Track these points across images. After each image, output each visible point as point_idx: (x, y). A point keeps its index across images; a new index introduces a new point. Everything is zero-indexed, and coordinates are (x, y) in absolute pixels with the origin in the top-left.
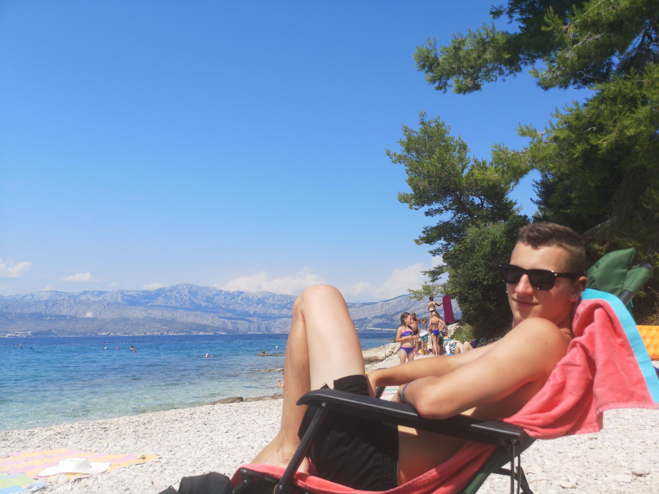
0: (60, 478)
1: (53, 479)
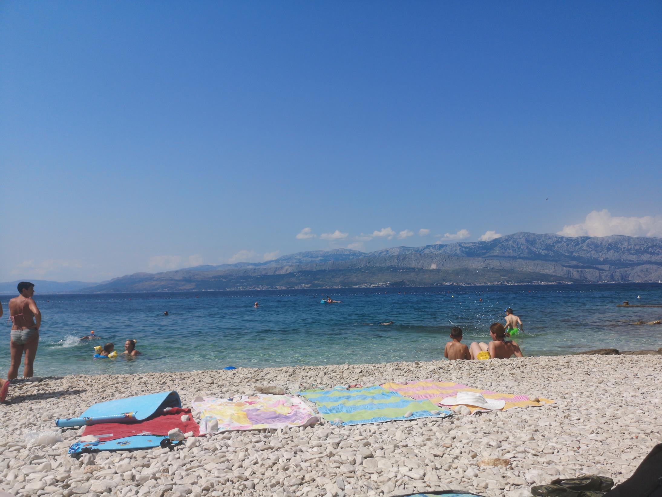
0: (462, 409)
1: (456, 409)
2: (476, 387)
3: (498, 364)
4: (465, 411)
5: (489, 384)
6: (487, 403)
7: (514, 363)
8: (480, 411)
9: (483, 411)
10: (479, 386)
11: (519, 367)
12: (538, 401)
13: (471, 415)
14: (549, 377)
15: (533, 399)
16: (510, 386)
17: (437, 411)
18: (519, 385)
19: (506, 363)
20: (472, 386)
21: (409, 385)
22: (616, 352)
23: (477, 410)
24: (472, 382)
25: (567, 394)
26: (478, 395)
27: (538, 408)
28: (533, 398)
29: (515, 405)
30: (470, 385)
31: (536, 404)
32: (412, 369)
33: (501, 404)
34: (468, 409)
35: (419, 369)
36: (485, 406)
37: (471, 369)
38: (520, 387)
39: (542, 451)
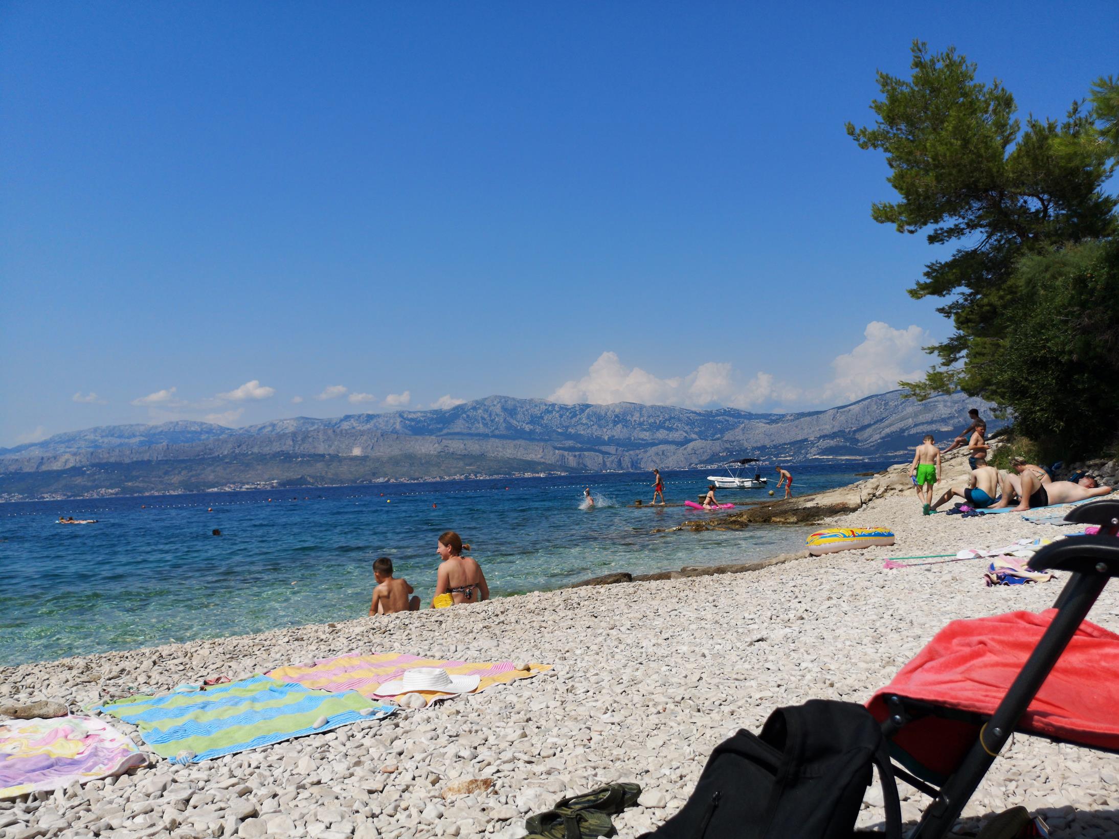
0: (413, 699)
1: (403, 700)
2: (433, 656)
3: (467, 613)
4: (417, 700)
5: (453, 648)
6: (451, 682)
7: (489, 609)
8: (441, 698)
9: (445, 697)
10: (438, 655)
11: (497, 615)
12: (528, 669)
13: (427, 707)
14: (541, 627)
15: (521, 667)
16: (486, 648)
17: (371, 709)
18: (498, 646)
19: (477, 610)
20: (426, 655)
21: (319, 667)
22: (629, 578)
23: (437, 697)
24: (427, 648)
25: (568, 651)
26: (437, 671)
27: (529, 681)
28: (521, 665)
29: (494, 681)
30: (422, 654)
31: (525, 674)
32: (323, 637)
33: (473, 682)
34: (422, 698)
35: (335, 635)
36: (449, 688)
37: (424, 626)
38: (499, 648)
39: (539, 754)
